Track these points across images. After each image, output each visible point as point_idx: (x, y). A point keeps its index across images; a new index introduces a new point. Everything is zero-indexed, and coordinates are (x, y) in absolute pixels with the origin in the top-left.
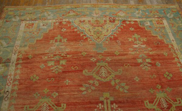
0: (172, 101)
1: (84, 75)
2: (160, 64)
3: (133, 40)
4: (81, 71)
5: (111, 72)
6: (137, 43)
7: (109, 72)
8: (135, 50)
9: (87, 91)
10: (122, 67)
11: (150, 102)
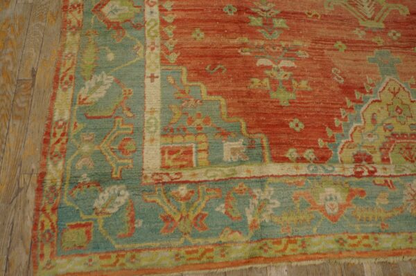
2: (226, 10)
3: (294, 82)
5: (350, 6)
6: (283, 72)
7: (354, 5)
8: (291, 53)
10: (326, 14)
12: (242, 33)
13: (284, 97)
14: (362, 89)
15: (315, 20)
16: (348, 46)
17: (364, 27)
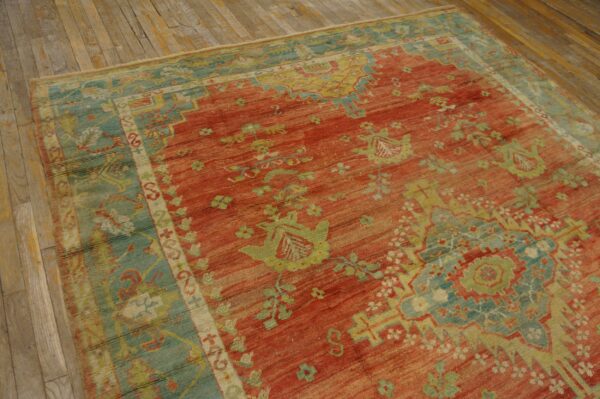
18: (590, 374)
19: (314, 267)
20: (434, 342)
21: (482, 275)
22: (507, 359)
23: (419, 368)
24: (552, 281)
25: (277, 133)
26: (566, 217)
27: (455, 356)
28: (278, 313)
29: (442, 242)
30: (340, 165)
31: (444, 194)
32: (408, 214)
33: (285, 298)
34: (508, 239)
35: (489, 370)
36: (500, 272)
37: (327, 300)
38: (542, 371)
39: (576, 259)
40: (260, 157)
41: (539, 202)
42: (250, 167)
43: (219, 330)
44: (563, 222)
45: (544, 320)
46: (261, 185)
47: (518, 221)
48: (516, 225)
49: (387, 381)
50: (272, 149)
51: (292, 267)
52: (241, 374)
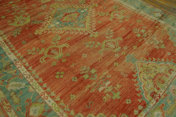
0: (48, 57)
1: (119, 37)
2: (73, 80)
4: (124, 38)
5: (107, 49)
6: (109, 87)
7: (107, 47)
9: (108, 31)
10: (103, 56)
11: (65, 47)
12: (86, 85)
13: (117, 96)
14: (134, 73)
15: (102, 61)
16: (118, 62)
17: (116, 52)
18: (95, 30)
19: (26, 24)
20: (55, 31)
21: (69, 18)
22: (74, 31)
23: (51, 36)
24: (87, 15)
25: (18, 2)
26: (93, 3)
27: (61, 33)
28: (17, 34)
29: (59, 14)
30: (34, 4)
31: (60, 5)
32: (51, 10)
33: (19, 31)
34: (76, 10)
35: (69, 34)
36: (73, 16)
37: (29, 29)
38: (83, 32)
39: (94, 11)
40: (13, 7)
41: (86, 2)
42: (11, 10)
43: (3, 40)
44: (91, 4)
45: (84, 23)
46: (14, 12)
47: (80, 6)
48: (79, 7)
49: (43, 40)
50: (17, 5)
51: (21, 25)
52: (8, 46)
